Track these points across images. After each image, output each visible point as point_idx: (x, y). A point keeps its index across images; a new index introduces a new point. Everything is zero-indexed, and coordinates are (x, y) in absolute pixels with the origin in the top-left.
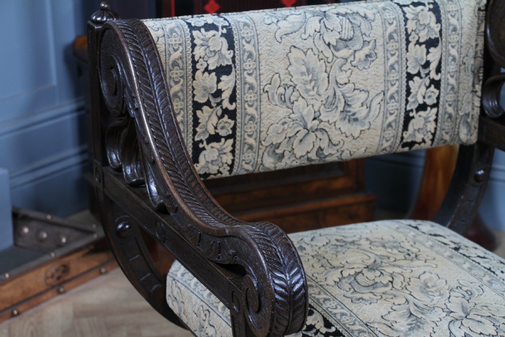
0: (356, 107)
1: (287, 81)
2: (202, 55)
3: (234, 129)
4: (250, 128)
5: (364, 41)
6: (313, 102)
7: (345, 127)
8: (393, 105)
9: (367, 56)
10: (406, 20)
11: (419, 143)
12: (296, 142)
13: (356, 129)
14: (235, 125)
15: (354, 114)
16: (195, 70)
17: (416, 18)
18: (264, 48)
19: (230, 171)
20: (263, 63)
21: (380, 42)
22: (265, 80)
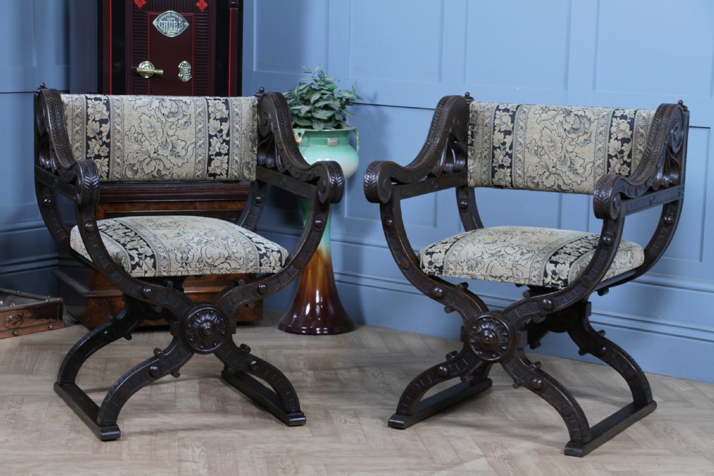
0: (179, 149)
1: (139, 130)
2: (92, 112)
3: (109, 153)
4: (118, 153)
5: (184, 115)
6: (154, 143)
7: (173, 159)
8: (200, 151)
9: (185, 122)
10: (208, 106)
11: (219, 175)
12: (144, 164)
13: (180, 162)
14: (110, 150)
15: (178, 153)
16: (88, 119)
17: (214, 106)
18: (126, 112)
19: (108, 176)
20: (126, 120)
21: (193, 116)
22: (126, 128)
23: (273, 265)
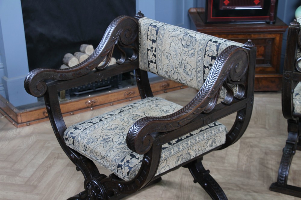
0: (188, 70)
1: (169, 52)
2: (150, 34)
3: (156, 61)
4: (160, 63)
5: (192, 48)
6: (175, 62)
7: (185, 75)
8: (199, 75)
9: (192, 53)
10: (207, 46)
12: (172, 73)
13: (189, 78)
16: (148, 38)
17: (210, 46)
18: (165, 38)
20: (164, 43)
21: (197, 50)
22: (163, 48)
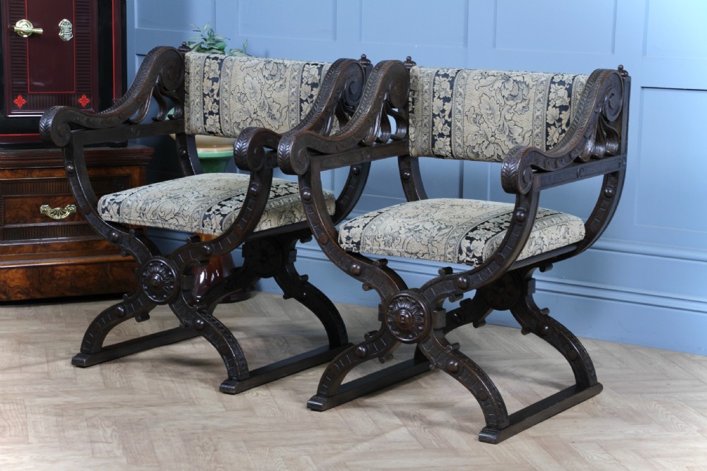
0: (274, 112)
1: (242, 91)
2: (208, 70)
4: (226, 111)
6: (254, 104)
8: (293, 115)
9: (281, 85)
14: (219, 108)
15: (274, 115)
16: (204, 77)
18: (234, 72)
22: (232, 87)
23: (214, 227)
